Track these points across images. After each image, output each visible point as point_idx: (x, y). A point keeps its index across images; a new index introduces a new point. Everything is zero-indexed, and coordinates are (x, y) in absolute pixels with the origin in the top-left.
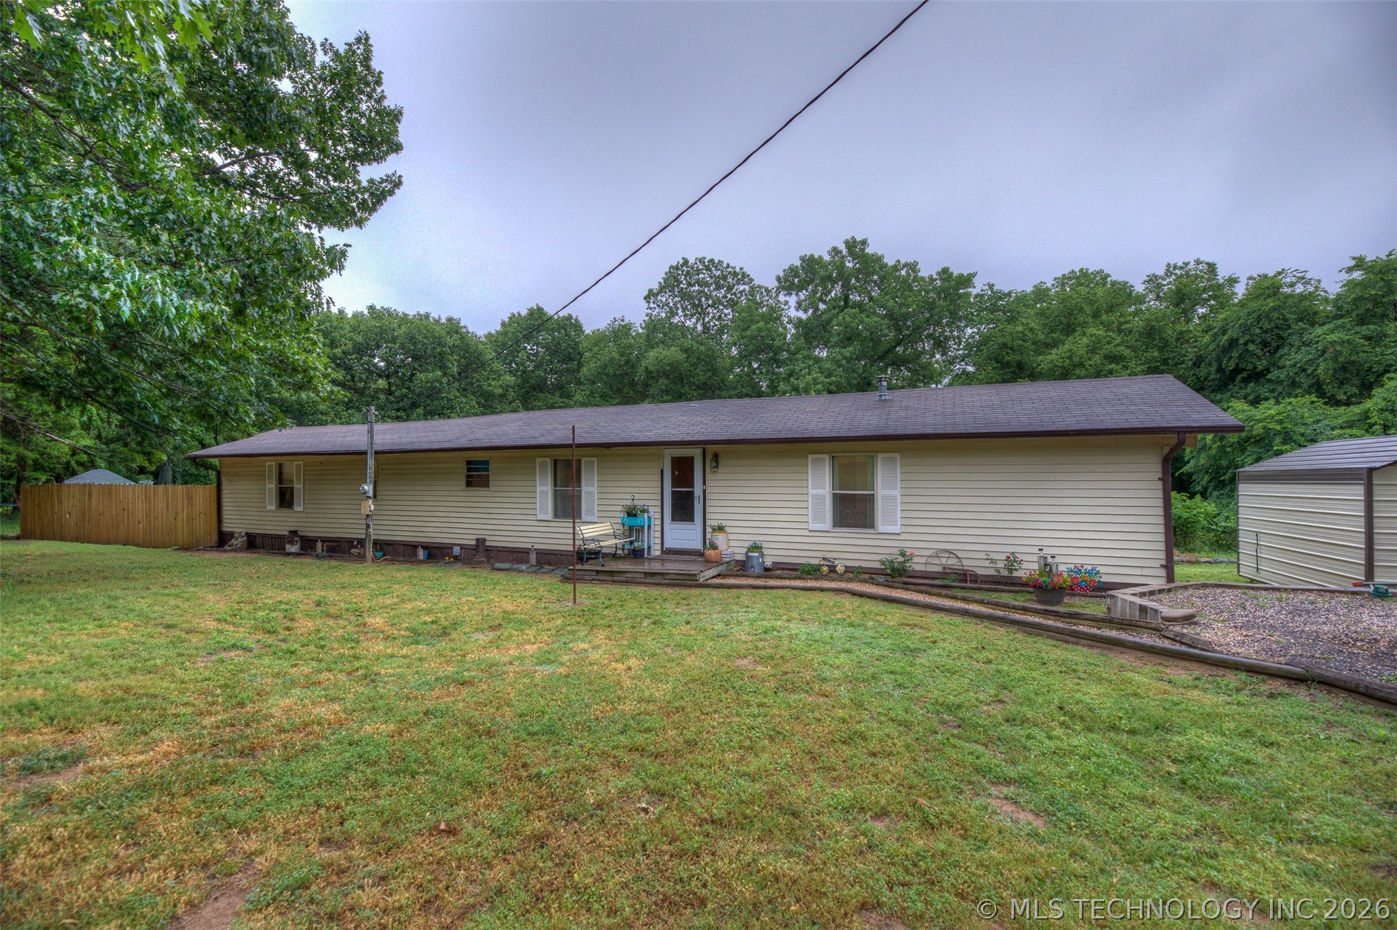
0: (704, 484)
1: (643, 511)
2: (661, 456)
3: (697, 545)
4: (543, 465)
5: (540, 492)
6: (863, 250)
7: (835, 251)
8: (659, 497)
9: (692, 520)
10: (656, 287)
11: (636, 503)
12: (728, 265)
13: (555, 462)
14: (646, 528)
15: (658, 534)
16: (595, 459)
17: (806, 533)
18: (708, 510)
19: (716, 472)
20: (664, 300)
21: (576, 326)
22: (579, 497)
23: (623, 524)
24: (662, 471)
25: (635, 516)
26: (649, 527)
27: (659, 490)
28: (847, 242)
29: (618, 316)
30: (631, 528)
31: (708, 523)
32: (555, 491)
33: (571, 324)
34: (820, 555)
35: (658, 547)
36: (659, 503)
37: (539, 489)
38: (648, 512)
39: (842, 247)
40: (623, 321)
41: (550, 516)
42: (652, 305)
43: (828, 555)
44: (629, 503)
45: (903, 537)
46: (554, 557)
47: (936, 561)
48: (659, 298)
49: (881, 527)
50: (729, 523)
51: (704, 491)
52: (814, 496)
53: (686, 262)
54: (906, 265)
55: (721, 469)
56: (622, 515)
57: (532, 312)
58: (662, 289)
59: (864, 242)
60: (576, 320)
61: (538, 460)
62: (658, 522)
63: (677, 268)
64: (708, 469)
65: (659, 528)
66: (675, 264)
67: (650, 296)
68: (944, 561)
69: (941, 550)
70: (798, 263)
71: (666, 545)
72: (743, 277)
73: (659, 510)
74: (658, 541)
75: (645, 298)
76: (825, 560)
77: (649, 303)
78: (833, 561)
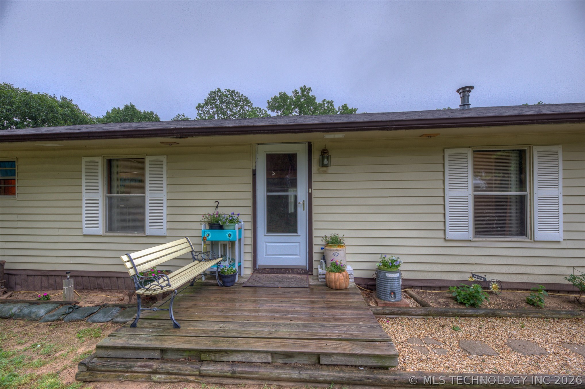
0: (310, 187)
1: (232, 221)
2: (252, 153)
3: (301, 261)
4: (91, 168)
5: (88, 199)
6: (308, 93)
7: (296, 92)
8: (250, 203)
9: (295, 231)
10: (203, 102)
11: (220, 211)
12: (242, 95)
13: (110, 162)
14: (237, 243)
15: (250, 249)
16: (164, 158)
17: (441, 243)
18: (315, 217)
19: (325, 172)
20: (207, 109)
21: (156, 119)
22: (142, 206)
23: (204, 239)
24: (255, 171)
25: (221, 227)
26: (240, 240)
27: (250, 195)
28: (301, 88)
29: (181, 113)
30: (214, 244)
31: (315, 233)
32: (110, 198)
33: (153, 117)
34: (469, 268)
35: (249, 264)
36: (250, 211)
37: (85, 196)
38: (238, 222)
39: (299, 91)
40: (183, 116)
41: (100, 228)
42: (200, 112)
43: (477, 269)
44: (212, 211)
45: (565, 245)
46: (107, 280)
48: (204, 109)
49: (539, 234)
50: (347, 233)
51: (310, 195)
53: (219, 91)
54: (328, 102)
55: (330, 169)
56: (203, 227)
58: (206, 104)
59: (309, 89)
61: (84, 160)
62: (250, 234)
63: (215, 92)
64: (314, 169)
65: (250, 241)
66: (214, 90)
67: (199, 107)
70: (278, 96)
71: (261, 262)
73: (250, 218)
74: (249, 257)
75: (197, 108)
76: (475, 276)
77: (199, 110)
78: (484, 277)
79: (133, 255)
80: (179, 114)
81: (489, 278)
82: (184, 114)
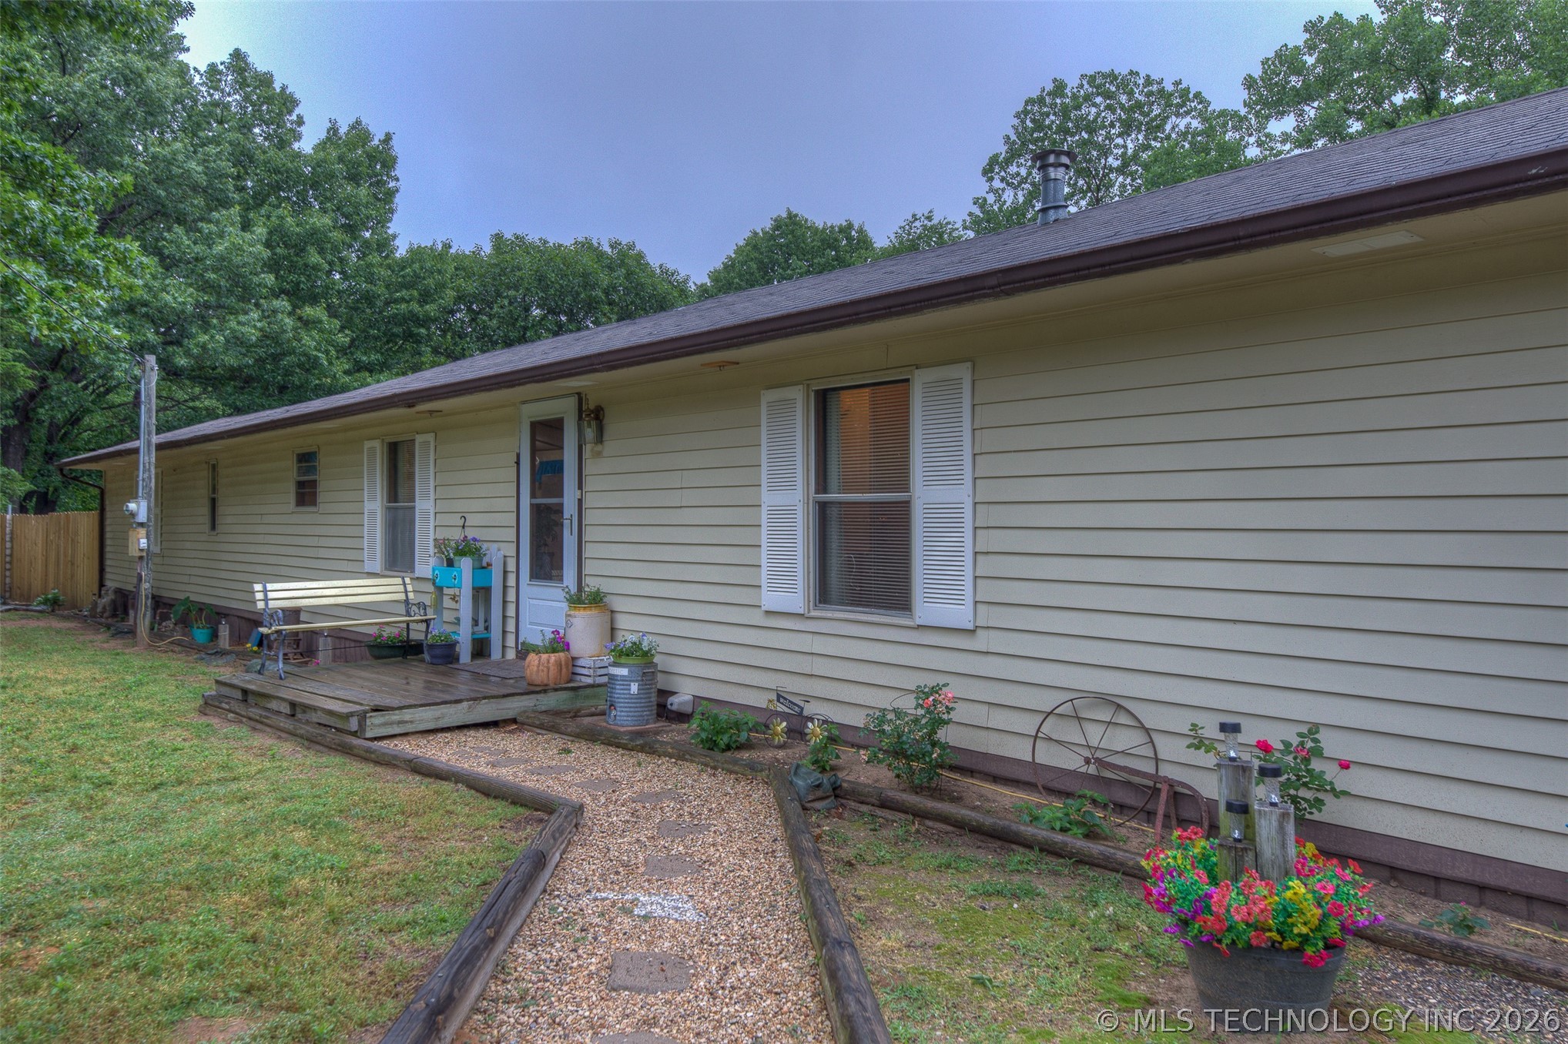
0: (580, 487)
2: (518, 422)
4: (372, 455)
5: (369, 513)
8: (514, 519)
9: (559, 576)
10: (1002, 147)
12: (1148, 78)
15: (511, 610)
16: (432, 438)
17: (757, 618)
18: (586, 551)
19: (599, 455)
20: (1023, 172)
22: (412, 522)
23: (434, 583)
24: (518, 456)
25: (452, 563)
27: (514, 505)
31: (586, 584)
35: (512, 641)
36: (513, 536)
40: (929, 218)
41: (379, 564)
42: (996, 185)
45: (981, 642)
47: (1071, 733)
48: (1011, 168)
49: (926, 609)
51: (580, 504)
52: (774, 510)
53: (1059, 86)
55: (607, 446)
57: (778, 224)
58: (1013, 155)
60: (861, 231)
61: (366, 446)
62: (513, 580)
63: (1041, 101)
65: (513, 595)
66: (1035, 94)
67: (992, 166)
68: (1094, 734)
69: (1085, 694)
72: (1181, 98)
73: (513, 551)
74: (512, 626)
75: (985, 172)
76: (782, 700)
77: (991, 179)
78: (801, 704)
79: (269, 586)
80: (914, 216)
81: (809, 709)
82: (931, 212)
